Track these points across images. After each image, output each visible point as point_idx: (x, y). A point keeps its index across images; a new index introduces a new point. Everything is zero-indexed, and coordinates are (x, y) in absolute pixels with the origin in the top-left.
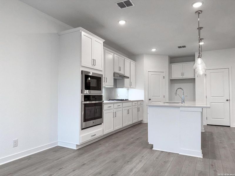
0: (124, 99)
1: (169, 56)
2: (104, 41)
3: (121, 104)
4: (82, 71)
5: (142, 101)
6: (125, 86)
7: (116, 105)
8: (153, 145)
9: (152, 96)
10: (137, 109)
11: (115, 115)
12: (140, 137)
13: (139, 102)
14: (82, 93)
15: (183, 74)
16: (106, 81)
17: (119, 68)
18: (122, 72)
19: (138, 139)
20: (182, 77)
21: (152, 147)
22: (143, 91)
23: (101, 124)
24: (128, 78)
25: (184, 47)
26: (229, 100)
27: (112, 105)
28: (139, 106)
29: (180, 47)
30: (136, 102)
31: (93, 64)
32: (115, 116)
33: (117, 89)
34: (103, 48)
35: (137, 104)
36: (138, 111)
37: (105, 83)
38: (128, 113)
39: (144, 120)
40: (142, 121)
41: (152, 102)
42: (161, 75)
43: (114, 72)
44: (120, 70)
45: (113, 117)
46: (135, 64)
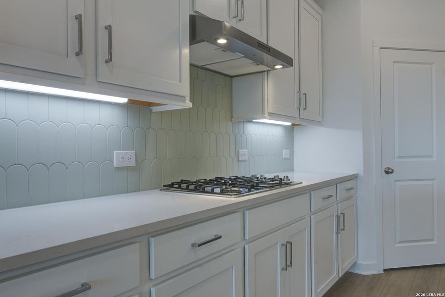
9: (399, 157)
10: (335, 219)
13: (342, 187)
28: (343, 206)
30: (331, 191)
35: (333, 199)
36: (338, 233)
37: (102, 66)
38: (288, 265)
39: (360, 262)
40: (355, 265)
41: (398, 183)
42: (434, 65)
43: (196, 12)
44: (238, 17)
46: (319, 17)
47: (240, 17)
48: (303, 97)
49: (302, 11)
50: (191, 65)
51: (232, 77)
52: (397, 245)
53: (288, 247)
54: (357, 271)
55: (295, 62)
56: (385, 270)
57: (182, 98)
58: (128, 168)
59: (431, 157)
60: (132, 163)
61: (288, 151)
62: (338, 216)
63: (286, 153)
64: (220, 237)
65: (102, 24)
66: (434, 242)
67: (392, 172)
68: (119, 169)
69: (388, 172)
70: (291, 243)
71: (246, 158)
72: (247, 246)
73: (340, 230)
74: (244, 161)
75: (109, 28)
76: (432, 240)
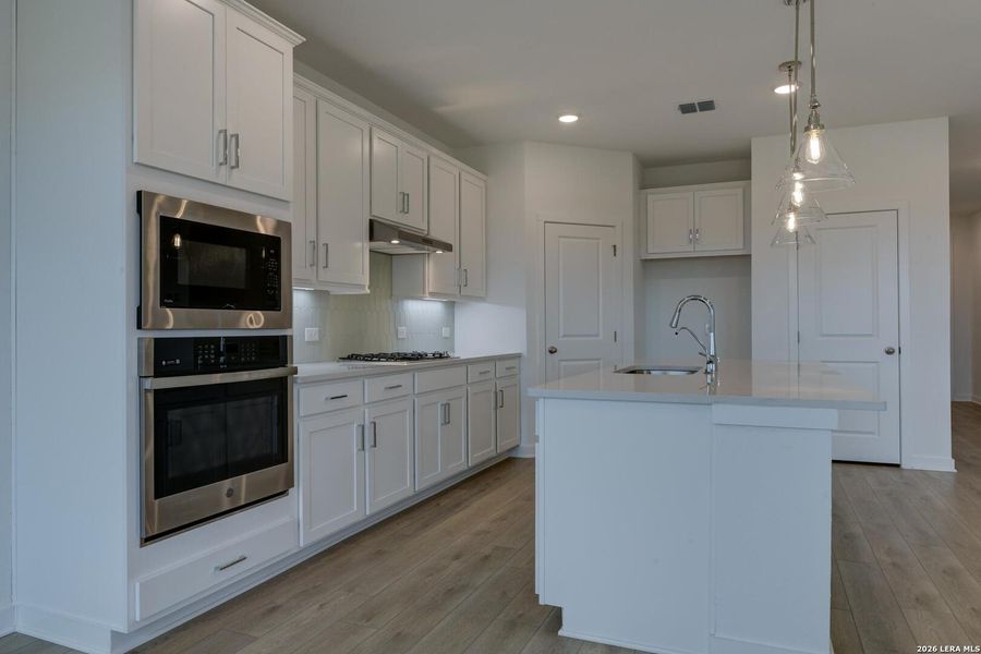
0: (430, 350)
1: (634, 154)
2: (300, 39)
3: (404, 380)
4: (139, 194)
5: (518, 356)
6: (432, 290)
8: (559, 610)
9: (564, 336)
10: (493, 395)
11: (370, 437)
12: (497, 548)
13: (502, 366)
14: (139, 327)
15: (695, 238)
17: (401, 197)
18: (414, 221)
19: (487, 558)
20: (690, 248)
21: (556, 616)
22: (523, 311)
23: (283, 493)
24: (447, 247)
25: (707, 106)
26: (897, 351)
27: (352, 389)
28: (501, 384)
29: (687, 109)
30: (489, 367)
31: (222, 160)
32: (369, 441)
34: (295, 83)
35: (491, 376)
36: (496, 408)
37: (321, 271)
38: (447, 422)
39: (523, 445)
40: (516, 448)
41: (563, 363)
42: (601, 241)
43: (374, 216)
44: (405, 211)
45: (360, 447)
46: (483, 185)
49: (463, 183)
51: (391, 255)
53: (447, 407)
54: (519, 456)
55: (456, 247)
57: (363, 287)
58: (313, 343)
59: (597, 335)
60: (317, 338)
61: (448, 329)
62: (496, 393)
63: (445, 332)
64: (401, 386)
65: (322, 242)
67: (556, 352)
68: (308, 342)
69: (552, 351)
70: (449, 405)
71: (404, 336)
72: (416, 399)
73: (498, 405)
74: (404, 339)
75: (327, 245)
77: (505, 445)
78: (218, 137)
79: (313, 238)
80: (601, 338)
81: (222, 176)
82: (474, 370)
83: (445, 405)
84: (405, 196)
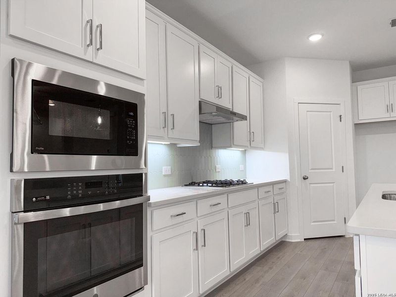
1: (350, 62)
3: (222, 199)
4: (13, 60)
5: (285, 181)
6: (235, 143)
7: (204, 206)
9: (312, 169)
10: (272, 205)
11: (200, 240)
13: (277, 187)
14: (11, 171)
15: (390, 108)
16: (170, 126)
17: (217, 88)
18: (225, 103)
20: (387, 115)
22: (287, 155)
23: (141, 289)
24: (243, 118)
27: (189, 208)
28: (277, 198)
30: (270, 188)
31: (88, 43)
32: (200, 243)
33: (213, 150)
34: (146, 8)
35: (271, 193)
36: (274, 213)
37: (170, 131)
38: (248, 224)
40: (286, 235)
41: (312, 185)
42: (332, 113)
43: (202, 99)
44: (219, 96)
45: (195, 248)
46: (261, 84)
47: (220, 97)
48: (252, 134)
49: (251, 83)
50: (200, 122)
51: (212, 124)
52: (312, 224)
53: (247, 214)
54: (287, 240)
55: (248, 118)
56: (305, 239)
58: (168, 175)
59: (332, 169)
60: (170, 173)
61: (243, 166)
62: (274, 204)
64: (220, 204)
65: (170, 113)
66: (335, 222)
67: (307, 178)
68: (165, 176)
69: (305, 178)
70: (249, 213)
71: (220, 170)
72: (229, 211)
73: (276, 211)
74: (219, 172)
75: (173, 115)
76: (334, 220)
77: (280, 235)
78: (86, 25)
79: (164, 110)
80: (334, 170)
81: (89, 55)
82: (262, 190)
83: (246, 214)
84: (220, 88)
